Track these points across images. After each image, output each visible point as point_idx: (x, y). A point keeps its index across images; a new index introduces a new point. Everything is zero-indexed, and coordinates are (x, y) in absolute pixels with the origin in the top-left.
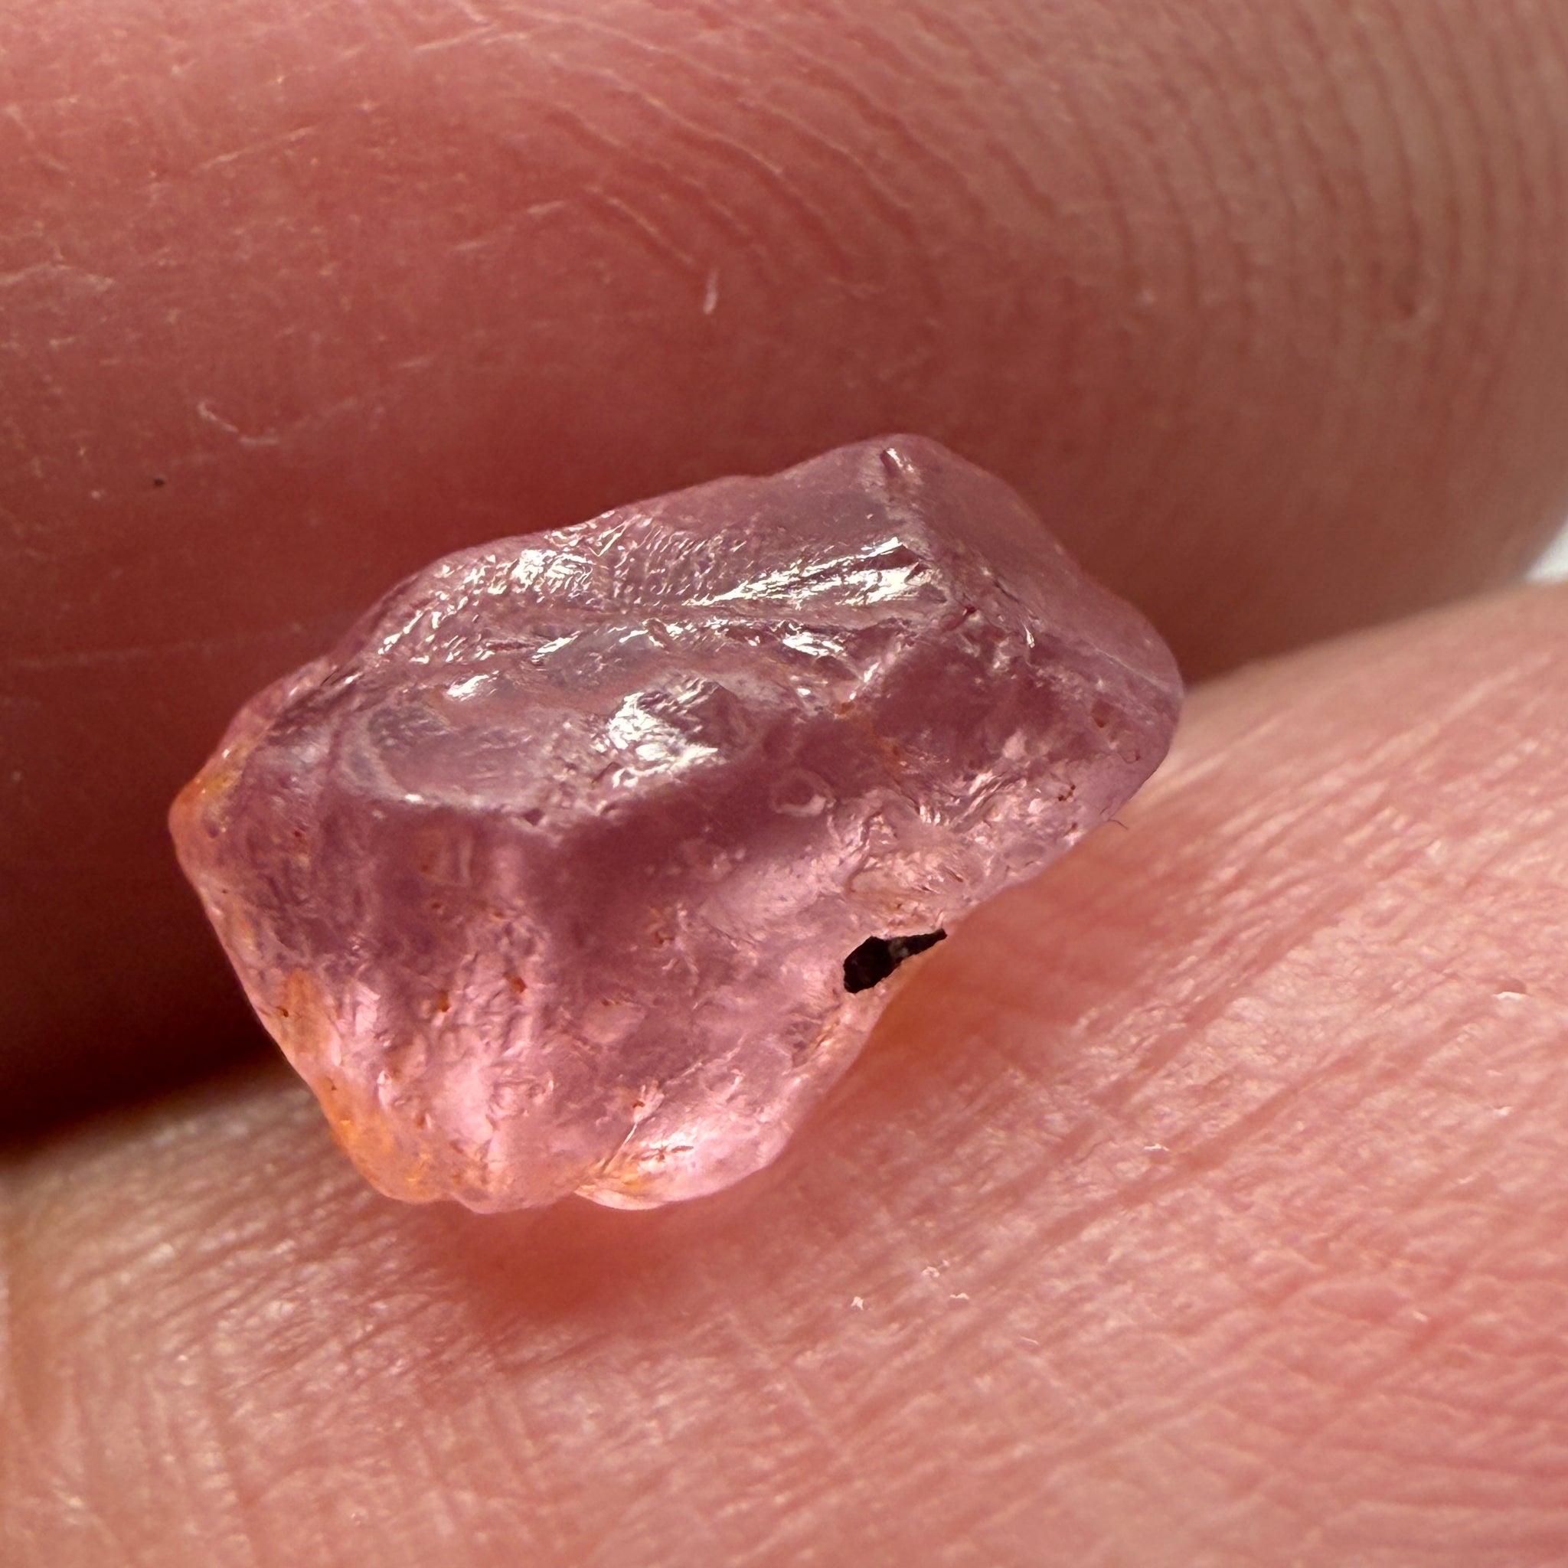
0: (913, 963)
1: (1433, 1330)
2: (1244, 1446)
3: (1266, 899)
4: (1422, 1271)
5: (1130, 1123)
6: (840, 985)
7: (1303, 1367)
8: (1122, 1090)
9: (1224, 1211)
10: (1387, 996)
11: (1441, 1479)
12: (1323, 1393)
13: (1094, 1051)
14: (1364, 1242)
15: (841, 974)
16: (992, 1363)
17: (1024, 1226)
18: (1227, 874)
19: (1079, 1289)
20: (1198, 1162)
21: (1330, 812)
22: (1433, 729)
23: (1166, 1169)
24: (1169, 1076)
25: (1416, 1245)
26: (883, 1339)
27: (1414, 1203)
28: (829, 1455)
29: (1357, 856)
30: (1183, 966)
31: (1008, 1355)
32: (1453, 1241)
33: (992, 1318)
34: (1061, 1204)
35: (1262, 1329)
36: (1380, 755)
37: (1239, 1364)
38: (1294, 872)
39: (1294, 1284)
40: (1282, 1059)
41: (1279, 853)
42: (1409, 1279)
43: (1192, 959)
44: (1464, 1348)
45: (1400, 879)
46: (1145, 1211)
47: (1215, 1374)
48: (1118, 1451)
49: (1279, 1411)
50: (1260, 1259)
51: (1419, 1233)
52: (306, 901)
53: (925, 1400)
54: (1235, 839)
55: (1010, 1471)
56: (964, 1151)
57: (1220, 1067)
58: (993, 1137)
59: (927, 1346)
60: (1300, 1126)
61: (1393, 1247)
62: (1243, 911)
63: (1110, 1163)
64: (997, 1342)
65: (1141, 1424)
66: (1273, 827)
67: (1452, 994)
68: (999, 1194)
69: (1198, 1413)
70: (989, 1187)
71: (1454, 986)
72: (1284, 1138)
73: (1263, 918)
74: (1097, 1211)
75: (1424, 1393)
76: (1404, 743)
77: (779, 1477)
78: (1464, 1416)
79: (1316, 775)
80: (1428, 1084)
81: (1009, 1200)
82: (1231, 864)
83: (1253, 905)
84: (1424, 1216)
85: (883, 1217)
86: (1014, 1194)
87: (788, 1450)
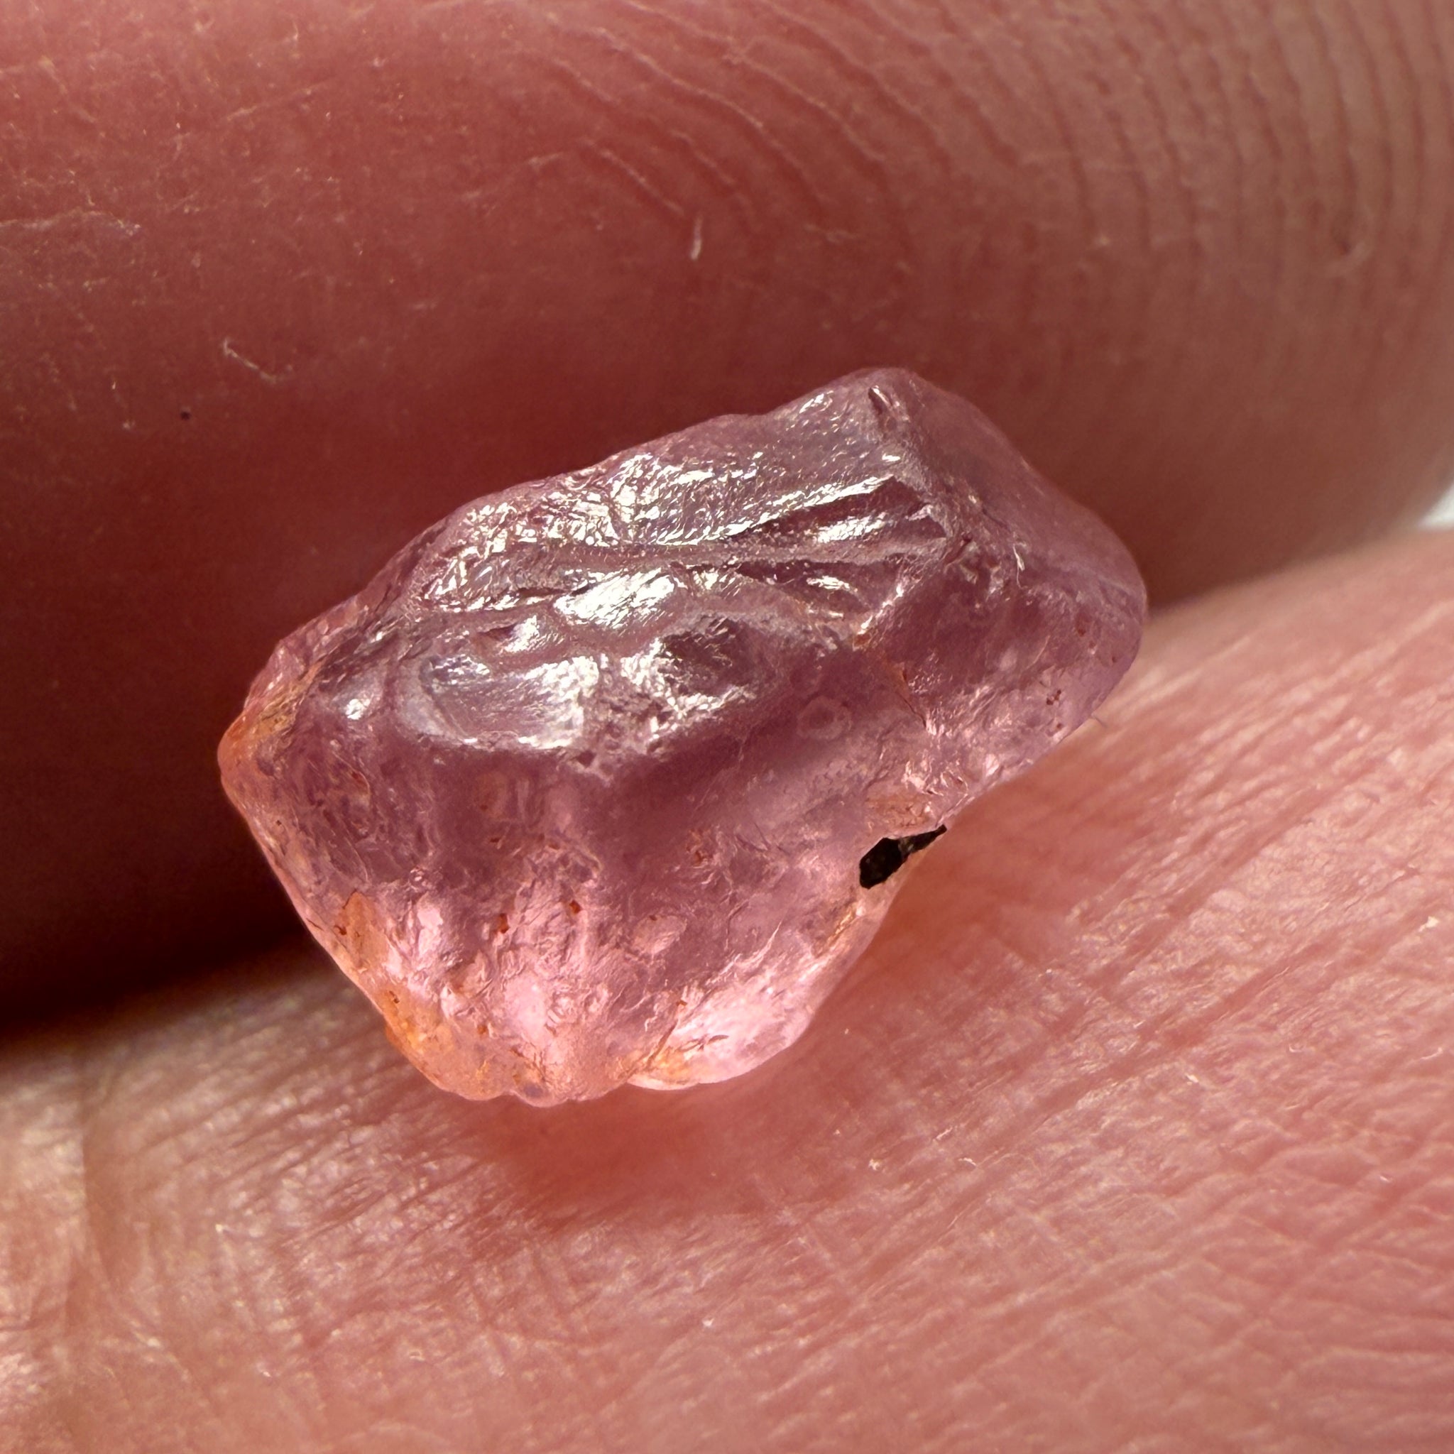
0: (918, 858)
1: (1395, 1193)
2: (1227, 1297)
3: (1241, 801)
4: (1387, 1139)
5: (1121, 1003)
6: (857, 880)
7: (1279, 1225)
8: (1112, 973)
9: (1206, 1083)
10: (1354, 889)
12: (1296, 1249)
13: (1085, 938)
14: (1335, 1112)
15: (857, 871)
16: (995, 1220)
17: (1025, 1096)
18: (1206, 777)
19: (1074, 1153)
20: (1182, 1039)
21: (1298, 722)
22: (1391, 649)
23: (1153, 1045)
24: (1154, 961)
25: (1380, 1115)
26: (896, 1196)
27: (1380, 1077)
28: (848, 1302)
29: (1325, 762)
30: (1167, 861)
31: (1011, 1213)
32: (1416, 1112)
33: (996, 1179)
34: (1057, 1078)
35: (1240, 1191)
36: (1345, 672)
37: (1223, 1221)
38: (1264, 777)
39: (1270, 1150)
40: (1258, 947)
41: (1253, 760)
42: (1375, 1146)
43: (1175, 855)
44: (1426, 1210)
45: (1365, 785)
46: (1135, 1083)
47: (1199, 1230)
48: (1112, 1299)
49: (1258, 1264)
50: (1238, 1127)
51: (1386, 1104)
52: (366, 836)
53: (934, 1253)
54: (1210, 748)
55: (1013, 1317)
56: (966, 1029)
57: (1202, 954)
58: (996, 1017)
59: (936, 1205)
60: (1276, 1007)
61: (1361, 1117)
62: (1222, 812)
63: (1102, 1039)
64: (1001, 1201)
65: (1130, 1277)
66: (1247, 736)
68: (1001, 1067)
69: (1183, 1267)
70: (991, 1061)
71: (1416, 880)
72: (1262, 1017)
73: (1238, 819)
74: (1092, 1083)
75: (1390, 1250)
76: (1365, 660)
77: (802, 1322)
78: (1426, 1271)
79: (1286, 688)
80: (1393, 969)
81: (1010, 1073)
82: (1208, 768)
83: (1230, 806)
84: (1390, 1089)
85: (895, 1087)
86: (1015, 1068)
87: (811, 1298)
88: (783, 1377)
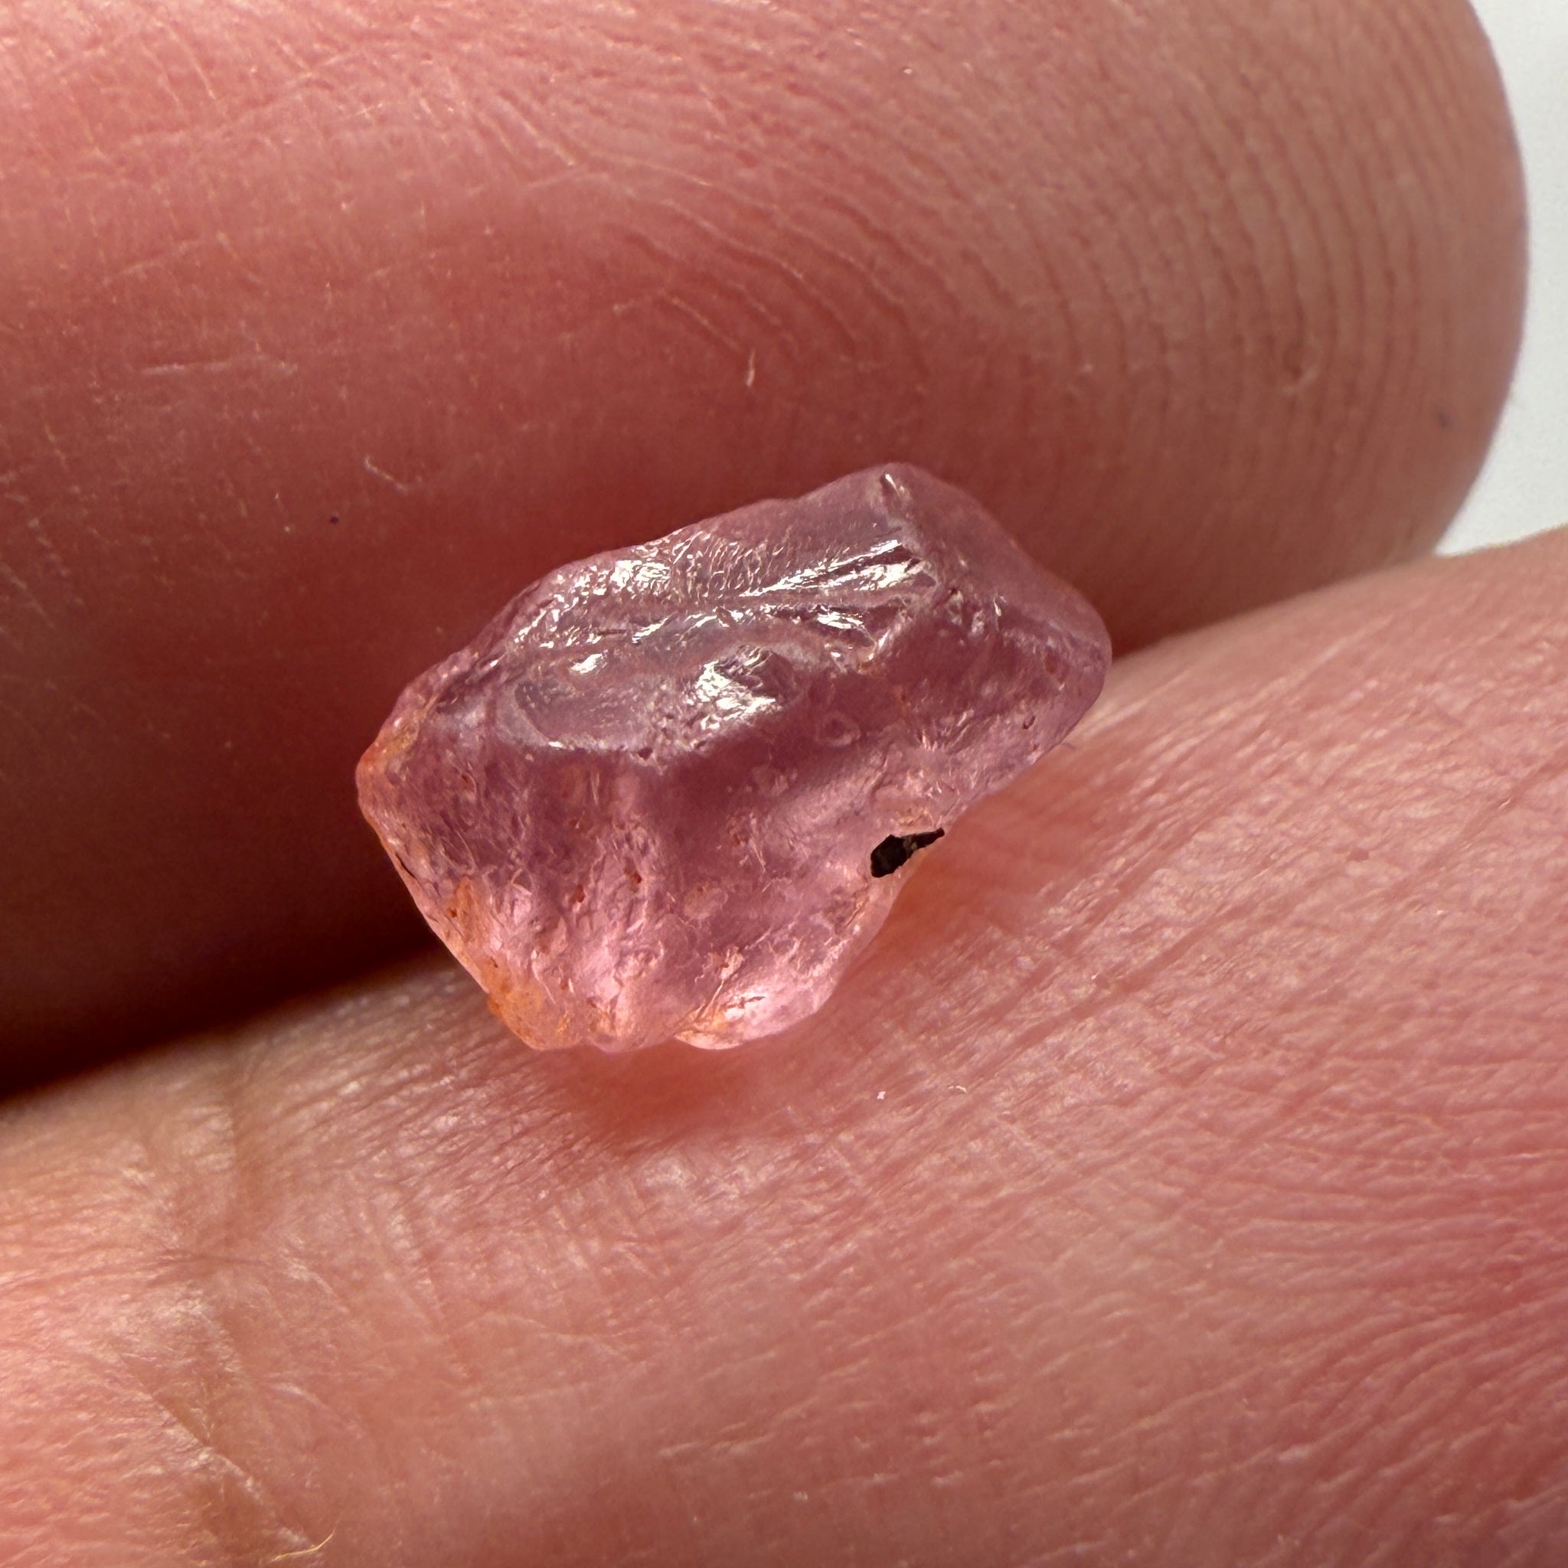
0: (921, 854)
1: (1302, 1097)
2: (1168, 1183)
3: (1180, 798)
4: (1292, 1056)
5: (1081, 962)
6: (869, 871)
7: (1207, 1126)
8: (1073, 938)
9: (1150, 1020)
10: (1265, 864)
11: (1311, 1202)
12: (1224, 1144)
13: (1052, 911)
14: (1253, 1036)
15: (869, 863)
16: (982, 1133)
17: (1005, 1037)
18: (1149, 782)
19: (1044, 1078)
20: (1130, 986)
22: (1303, 674)
23: (1107, 993)
24: (1108, 925)
25: (1287, 1038)
26: (900, 1118)
27: (1287, 1008)
28: (864, 1202)
29: (1245, 766)
30: (1116, 849)
31: (993, 1126)
32: (1316, 1035)
33: (984, 1100)
34: (1030, 1019)
35: (1178, 1101)
36: (1263, 694)
37: (1164, 1125)
38: (1199, 778)
39: (1201, 1069)
40: (1190, 912)
41: (1186, 766)
42: (1285, 1062)
43: (1123, 843)
44: (1326, 1109)
45: (1276, 780)
46: (1090, 1023)
47: (1146, 1132)
48: (1076, 1189)
49: (1192, 1157)
50: (1176, 1051)
51: (1290, 1030)
53: (936, 1160)
55: (996, 1206)
56: (958, 987)
57: (1145, 919)
58: (978, 976)
59: (934, 1122)
60: (1204, 958)
61: (1274, 1040)
62: (1162, 808)
63: (1065, 988)
64: (989, 1117)
65: (1090, 1171)
67: (1312, 860)
68: (984, 1015)
69: (1133, 1160)
70: (976, 1010)
71: (1316, 854)
72: (1192, 967)
73: (1175, 812)
74: (1056, 1025)
75: (1294, 1142)
77: (827, 1218)
78: (1325, 1157)
80: (1298, 924)
81: (991, 1020)
82: (1152, 775)
83: (1169, 803)
84: (1295, 1018)
85: (899, 1035)
86: (996, 1015)
87: (834, 1198)
88: (813, 1261)
